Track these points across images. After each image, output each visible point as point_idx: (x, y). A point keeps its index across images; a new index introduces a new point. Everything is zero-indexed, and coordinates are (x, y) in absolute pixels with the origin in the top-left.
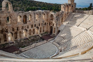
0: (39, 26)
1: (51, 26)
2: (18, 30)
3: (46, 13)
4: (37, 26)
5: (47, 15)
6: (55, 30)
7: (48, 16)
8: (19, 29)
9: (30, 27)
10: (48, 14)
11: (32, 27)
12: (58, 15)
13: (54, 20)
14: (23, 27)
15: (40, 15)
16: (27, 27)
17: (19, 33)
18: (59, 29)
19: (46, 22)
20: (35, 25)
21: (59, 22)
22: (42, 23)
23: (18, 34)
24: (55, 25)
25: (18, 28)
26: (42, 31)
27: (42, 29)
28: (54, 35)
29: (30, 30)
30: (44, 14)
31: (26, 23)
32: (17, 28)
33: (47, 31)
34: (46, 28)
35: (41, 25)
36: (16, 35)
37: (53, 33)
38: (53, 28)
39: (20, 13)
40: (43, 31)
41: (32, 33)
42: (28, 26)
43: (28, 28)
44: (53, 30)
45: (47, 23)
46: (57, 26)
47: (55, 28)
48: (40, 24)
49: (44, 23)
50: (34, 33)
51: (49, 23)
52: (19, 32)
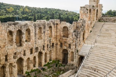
0: (44, 49)
1: (65, 48)
2: (6, 60)
3: (54, 24)
5: (55, 28)
7: (58, 30)
8: (8, 58)
9: (28, 52)
10: (57, 27)
11: (31, 53)
13: (71, 37)
14: (15, 54)
16: (22, 53)
17: (9, 66)
19: (54, 41)
20: (37, 48)
21: (80, 40)
22: (48, 45)
23: (7, 69)
24: (73, 47)
25: (6, 56)
27: (48, 55)
29: (29, 58)
31: (21, 45)
32: (4, 57)
34: (55, 53)
35: (46, 48)
36: (4, 72)
37: (69, 62)
38: (69, 53)
39: (10, 25)
40: (50, 60)
41: (31, 66)
42: (25, 51)
43: (24, 55)
44: (69, 56)
45: (57, 44)
46: (76, 47)
47: (73, 52)
48: (44, 46)
49: (51, 44)
50: (34, 66)
51: (59, 43)
52: (8, 64)
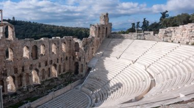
0: (58, 62)
1: (77, 61)
2: (23, 70)
4: (53, 63)
6: (82, 68)
7: (71, 46)
8: (25, 69)
9: (43, 64)
10: (70, 43)
11: (46, 65)
12: (87, 43)
14: (31, 65)
15: (58, 43)
16: (38, 65)
17: (26, 76)
18: (89, 66)
19: (67, 55)
20: (51, 61)
21: (88, 54)
22: (62, 58)
23: (24, 78)
24: (82, 60)
25: (23, 67)
26: (62, 70)
27: (62, 67)
28: (82, 76)
29: (44, 70)
30: (65, 43)
31: (37, 58)
32: (21, 68)
33: (70, 70)
34: (68, 65)
36: (21, 80)
37: (80, 73)
38: (80, 65)
40: (64, 71)
41: (46, 76)
42: (40, 63)
43: (40, 66)
44: (80, 67)
45: (70, 58)
46: (85, 60)
47: (82, 65)
48: (58, 59)
49: (65, 58)
50: (49, 76)
51: (72, 57)
52: (25, 74)
